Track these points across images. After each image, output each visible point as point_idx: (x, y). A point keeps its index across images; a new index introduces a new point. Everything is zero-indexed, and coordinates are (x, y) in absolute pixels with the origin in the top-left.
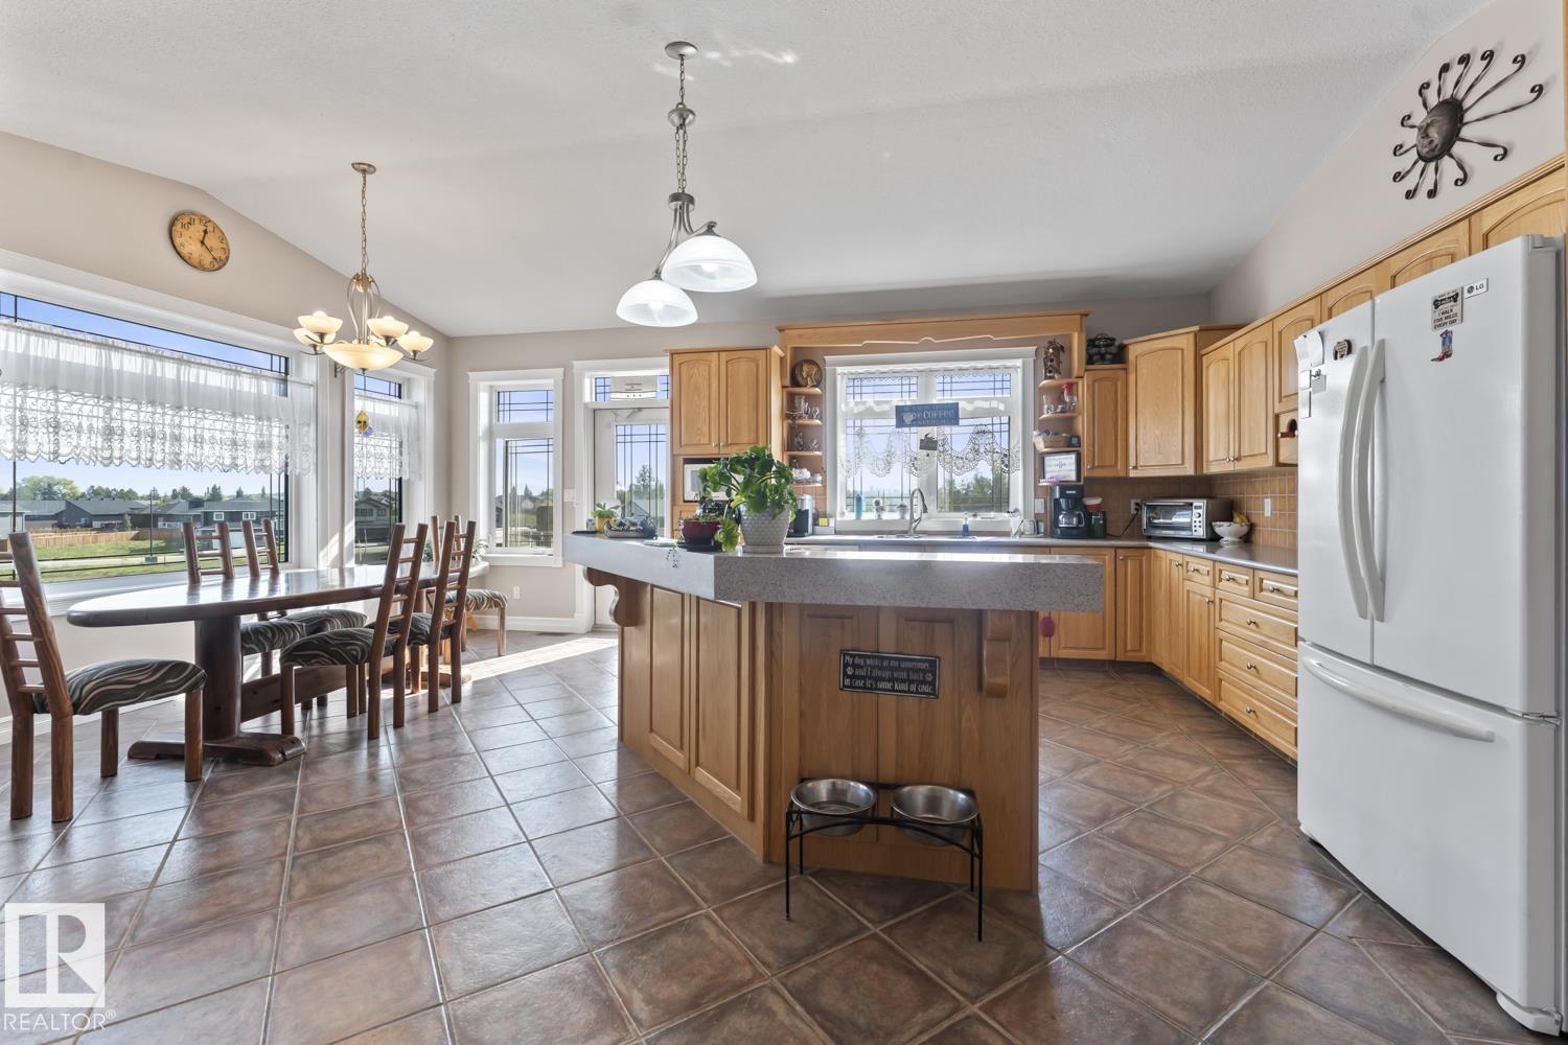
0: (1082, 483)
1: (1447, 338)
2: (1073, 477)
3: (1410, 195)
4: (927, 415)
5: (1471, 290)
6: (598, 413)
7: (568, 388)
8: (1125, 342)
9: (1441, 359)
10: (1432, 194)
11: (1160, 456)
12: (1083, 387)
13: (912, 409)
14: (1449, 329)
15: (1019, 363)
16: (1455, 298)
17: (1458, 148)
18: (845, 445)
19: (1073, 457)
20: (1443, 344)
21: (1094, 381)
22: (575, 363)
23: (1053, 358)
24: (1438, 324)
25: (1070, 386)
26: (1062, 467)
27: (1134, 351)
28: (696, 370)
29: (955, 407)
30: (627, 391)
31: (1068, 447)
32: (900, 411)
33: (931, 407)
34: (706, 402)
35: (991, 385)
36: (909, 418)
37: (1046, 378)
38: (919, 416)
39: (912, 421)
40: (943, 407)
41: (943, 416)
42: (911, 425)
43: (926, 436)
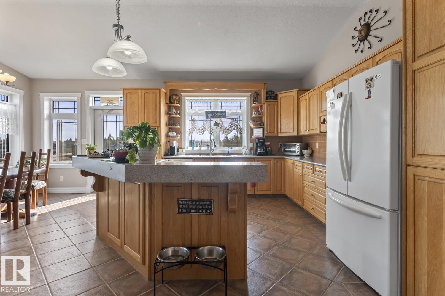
0: (264, 138)
1: (369, 92)
2: (262, 136)
3: (356, 51)
4: (216, 115)
5: (376, 77)
6: (95, 110)
7: (83, 101)
8: (277, 93)
9: (368, 98)
10: (362, 51)
11: (287, 130)
12: (265, 107)
13: (211, 112)
14: (370, 89)
15: (245, 98)
16: (372, 79)
17: (369, 38)
18: (188, 125)
19: (262, 129)
20: (368, 94)
21: (268, 105)
22: (85, 91)
23: (256, 98)
25: (261, 107)
26: (258, 133)
27: (280, 96)
28: (133, 96)
29: (225, 112)
30: (107, 103)
31: (260, 126)
32: (207, 113)
33: (217, 112)
34: (137, 108)
35: (237, 105)
36: (210, 115)
37: (254, 104)
38: (213, 115)
39: (211, 117)
40: (221, 112)
41: (221, 115)
42: (211, 118)
43: (216, 122)
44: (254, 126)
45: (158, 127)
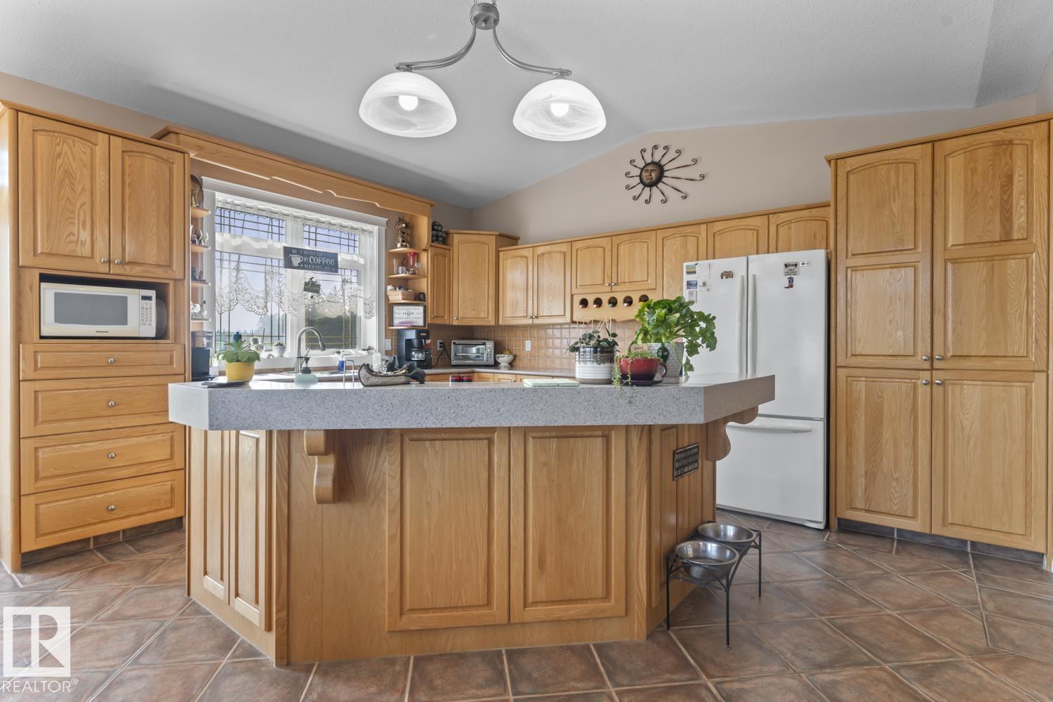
0: (426, 328)
1: (791, 280)
2: (422, 324)
3: (635, 198)
4: (312, 260)
5: (803, 264)
8: (451, 231)
9: (788, 288)
10: (647, 202)
11: (474, 312)
12: (425, 258)
13: (300, 252)
14: (792, 276)
15: (375, 229)
16: (796, 265)
18: (223, 280)
19: (421, 309)
20: (789, 281)
21: (434, 255)
23: (407, 232)
24: (787, 274)
25: (416, 256)
26: (416, 315)
27: (456, 239)
29: (335, 256)
31: (415, 300)
32: (288, 251)
33: (316, 254)
34: (86, 198)
36: (296, 260)
37: (402, 246)
38: (305, 260)
39: (299, 264)
40: (326, 255)
41: (325, 263)
42: (298, 268)
43: (311, 279)
44: (403, 299)
45: (175, 280)
